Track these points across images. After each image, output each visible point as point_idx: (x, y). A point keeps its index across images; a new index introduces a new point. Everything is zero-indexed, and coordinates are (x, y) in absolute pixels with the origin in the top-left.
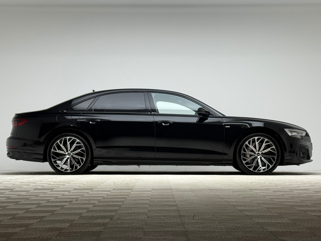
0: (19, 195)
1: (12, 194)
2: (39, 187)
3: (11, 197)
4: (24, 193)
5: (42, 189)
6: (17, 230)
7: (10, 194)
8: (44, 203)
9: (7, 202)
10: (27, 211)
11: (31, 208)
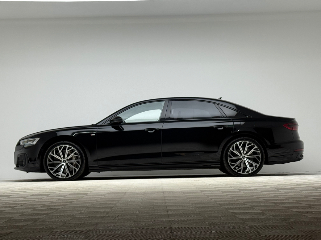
0: (16, 201)
1: (9, 200)
2: (36, 193)
3: (8, 202)
4: (21, 199)
5: (39, 195)
6: (12, 231)
7: (7, 200)
8: (39, 207)
9: (4, 207)
10: (23, 214)
11: (27, 212)
